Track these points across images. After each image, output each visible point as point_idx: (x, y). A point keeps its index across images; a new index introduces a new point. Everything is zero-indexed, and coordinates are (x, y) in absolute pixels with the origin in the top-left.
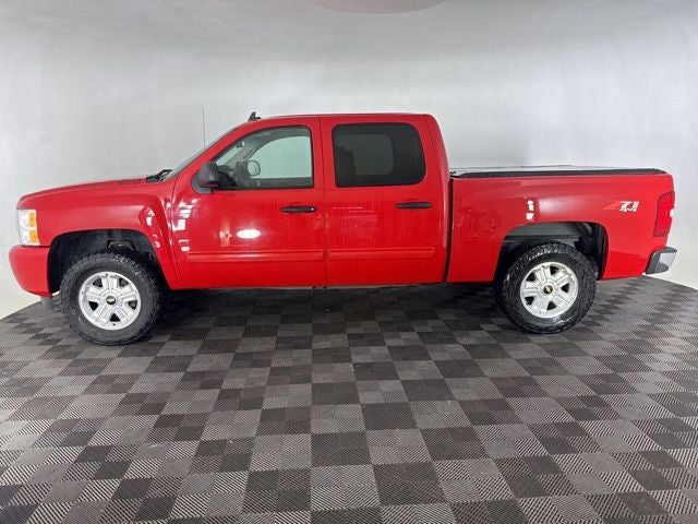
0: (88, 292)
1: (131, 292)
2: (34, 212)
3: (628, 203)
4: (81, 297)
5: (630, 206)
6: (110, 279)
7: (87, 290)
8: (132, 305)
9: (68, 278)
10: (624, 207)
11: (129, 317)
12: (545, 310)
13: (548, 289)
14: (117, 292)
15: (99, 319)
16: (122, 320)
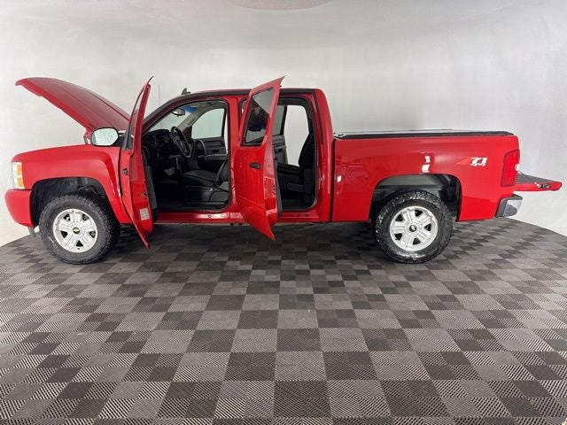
0: (60, 224)
1: (90, 225)
2: (20, 164)
3: (478, 159)
4: (54, 228)
5: (480, 161)
6: (76, 215)
7: (59, 222)
8: (92, 234)
9: (45, 213)
10: (475, 163)
11: (89, 243)
12: (411, 245)
13: (413, 228)
14: (81, 225)
15: (68, 245)
16: (85, 245)
